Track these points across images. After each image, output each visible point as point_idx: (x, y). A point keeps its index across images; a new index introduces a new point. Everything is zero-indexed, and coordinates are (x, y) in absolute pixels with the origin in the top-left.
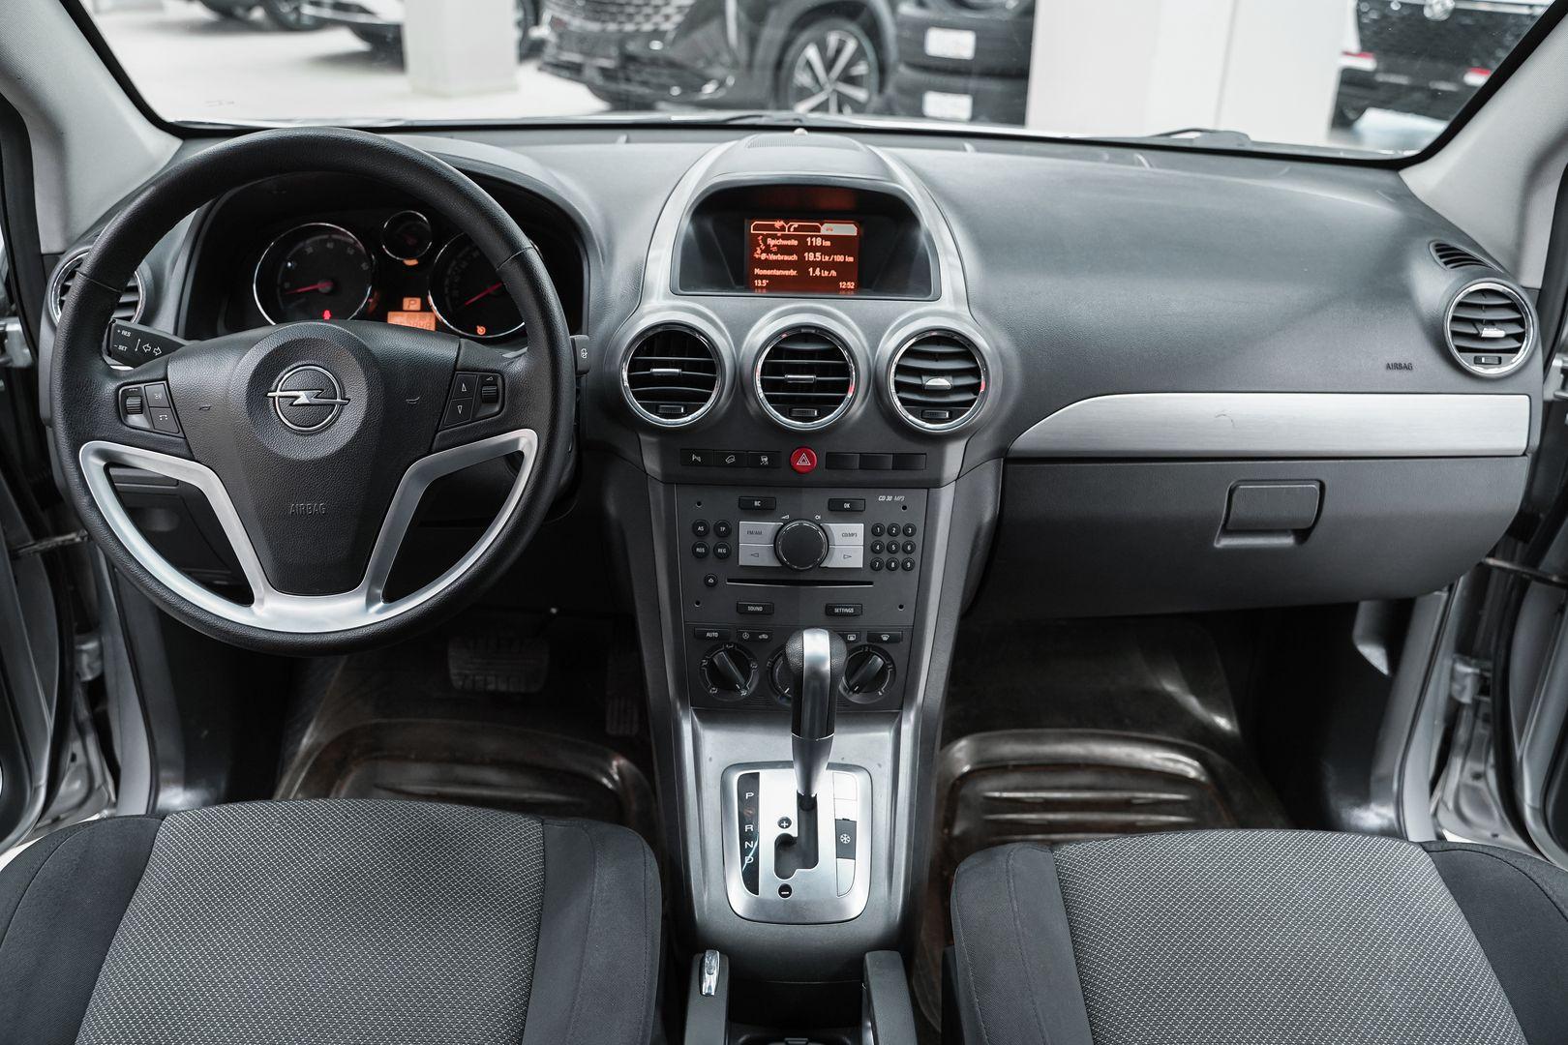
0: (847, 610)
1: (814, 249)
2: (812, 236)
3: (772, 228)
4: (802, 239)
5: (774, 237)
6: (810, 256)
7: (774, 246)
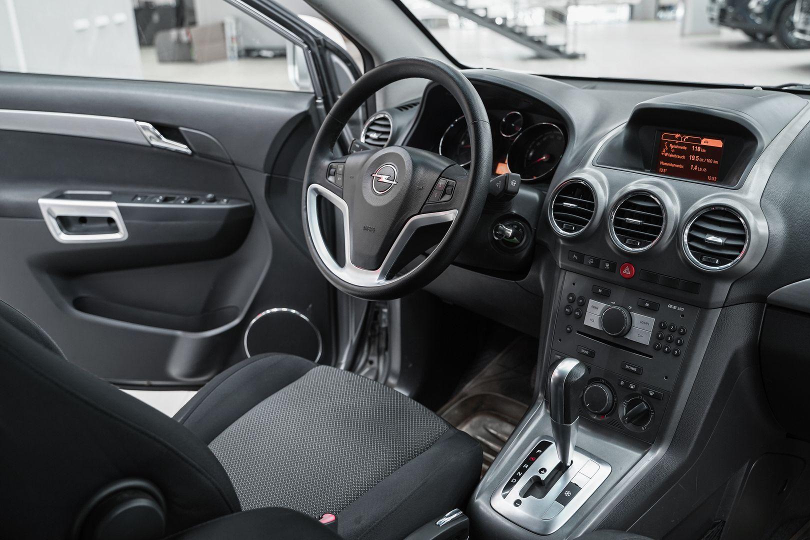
0: (633, 369)
1: (696, 153)
2: (695, 145)
3: (674, 138)
4: (689, 146)
5: (674, 143)
6: (692, 158)
7: (673, 149)
